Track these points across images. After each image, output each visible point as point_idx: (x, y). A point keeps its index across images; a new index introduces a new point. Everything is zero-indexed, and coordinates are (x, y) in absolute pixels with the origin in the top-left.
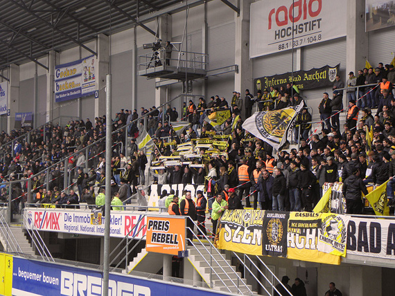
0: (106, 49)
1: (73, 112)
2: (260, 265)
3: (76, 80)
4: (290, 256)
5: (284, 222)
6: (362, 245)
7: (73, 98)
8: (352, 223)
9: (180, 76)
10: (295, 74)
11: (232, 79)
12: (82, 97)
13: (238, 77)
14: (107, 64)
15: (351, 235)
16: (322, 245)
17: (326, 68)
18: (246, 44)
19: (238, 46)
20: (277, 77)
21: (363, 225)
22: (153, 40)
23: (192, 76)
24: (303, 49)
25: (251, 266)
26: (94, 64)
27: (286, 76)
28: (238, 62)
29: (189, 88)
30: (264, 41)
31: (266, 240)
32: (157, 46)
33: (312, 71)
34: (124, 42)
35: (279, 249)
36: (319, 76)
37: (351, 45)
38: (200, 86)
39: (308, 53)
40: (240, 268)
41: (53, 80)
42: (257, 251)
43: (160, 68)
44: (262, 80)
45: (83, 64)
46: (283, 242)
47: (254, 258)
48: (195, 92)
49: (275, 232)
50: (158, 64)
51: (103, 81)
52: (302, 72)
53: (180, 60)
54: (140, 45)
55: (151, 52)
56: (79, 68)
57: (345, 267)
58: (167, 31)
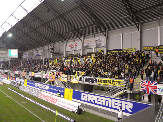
0: (44, 48)
1: (38, 58)
2: (66, 83)
3: (39, 53)
4: (71, 82)
5: (70, 77)
6: (82, 81)
7: (38, 56)
8: (80, 77)
9: (55, 53)
10: (73, 54)
11: (63, 54)
12: (39, 55)
13: (64, 54)
14: (44, 51)
15: (80, 79)
16: (76, 80)
17: (78, 54)
18: (66, 49)
19: (65, 49)
20: (70, 54)
21: (82, 78)
22: (51, 47)
23: (57, 53)
24: (74, 51)
25: (65, 83)
26: (42, 51)
27: (72, 54)
28: (64, 52)
29: (56, 55)
30: (68, 49)
31: (67, 79)
32: (52, 48)
33: (75, 54)
34: (47, 47)
35: (69, 81)
36: (76, 55)
37: (81, 51)
38: (58, 55)
39: (75, 51)
40: (63, 84)
41: (35, 53)
42: (66, 81)
43: (52, 52)
44: (68, 55)
45: (40, 50)
46: (70, 80)
47: (65, 82)
48: (57, 56)
49: (69, 78)
50: (52, 51)
51: (43, 53)
52: (74, 54)
53: (55, 51)
54: (49, 48)
55: (51, 49)
56: (39, 51)
57: (79, 84)
58: (54, 46)
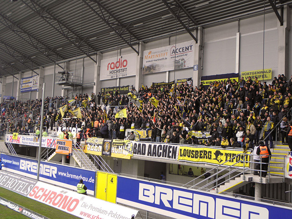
0: (42, 73)
1: (27, 97)
2: (100, 159)
3: (29, 84)
4: (112, 156)
5: (111, 143)
6: (139, 152)
7: (28, 91)
8: (136, 144)
9: (72, 85)
10: (117, 87)
11: (93, 88)
12: (32, 91)
13: (95, 87)
14: (43, 79)
15: (135, 148)
16: (124, 152)
17: (128, 86)
18: (99, 75)
19: (96, 75)
20: (110, 88)
21: (139, 145)
22: (62, 70)
23: (77, 85)
24: (120, 78)
25: (97, 159)
26: (37, 78)
27: (113, 88)
28: (95, 81)
29: (75, 90)
30: (105, 75)
31: (103, 150)
32: (63, 73)
33: (123, 87)
34: (50, 71)
35: (108, 153)
36: (125, 89)
37: (137, 79)
38: (80, 89)
39: (122, 80)
40: (93, 160)
41: (20, 84)
42: (100, 154)
43: (64, 82)
44: (104, 89)
45: (33, 78)
46: (110, 151)
47: (98, 156)
48: (77, 92)
49: (107, 146)
50: (64, 80)
51: (41, 85)
52: (119, 87)
53: (72, 79)
54: (57, 72)
55: (61, 75)
56: (31, 80)
57: (132, 160)
58: (68, 68)
